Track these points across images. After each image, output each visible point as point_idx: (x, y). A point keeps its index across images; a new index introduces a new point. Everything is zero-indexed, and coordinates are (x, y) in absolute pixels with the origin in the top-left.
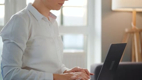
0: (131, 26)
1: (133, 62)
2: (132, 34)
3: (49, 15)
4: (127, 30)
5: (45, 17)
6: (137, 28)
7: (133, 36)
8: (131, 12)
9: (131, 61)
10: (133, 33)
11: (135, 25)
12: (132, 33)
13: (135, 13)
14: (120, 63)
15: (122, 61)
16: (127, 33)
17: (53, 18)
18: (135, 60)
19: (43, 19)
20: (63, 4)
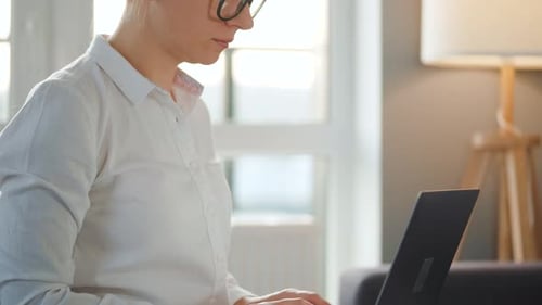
0: (497, 126)
1: (502, 263)
2: (499, 156)
3: (175, 81)
4: (478, 140)
5: (159, 89)
6: (518, 132)
7: (504, 164)
8: (496, 71)
9: (495, 257)
10: (503, 150)
11: (509, 119)
12: (498, 149)
13: (511, 74)
14: (456, 265)
15: (461, 259)
16: (480, 152)
17: (189, 90)
18: (511, 256)
19: (151, 95)
20: (231, 41)
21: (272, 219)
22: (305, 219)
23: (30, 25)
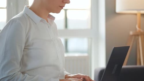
0: (136, 29)
1: (138, 66)
2: (137, 37)
3: (48, 17)
4: (131, 33)
6: (142, 31)
7: (138, 39)
8: (136, 14)
9: (136, 64)
10: (138, 35)
11: (139, 27)
12: (136, 35)
13: (140, 15)
15: (127, 65)
16: (132, 36)
18: (140, 64)
19: (41, 21)
20: (64, 7)
21: (77, 55)
22: (86, 55)
23: (12, 4)
